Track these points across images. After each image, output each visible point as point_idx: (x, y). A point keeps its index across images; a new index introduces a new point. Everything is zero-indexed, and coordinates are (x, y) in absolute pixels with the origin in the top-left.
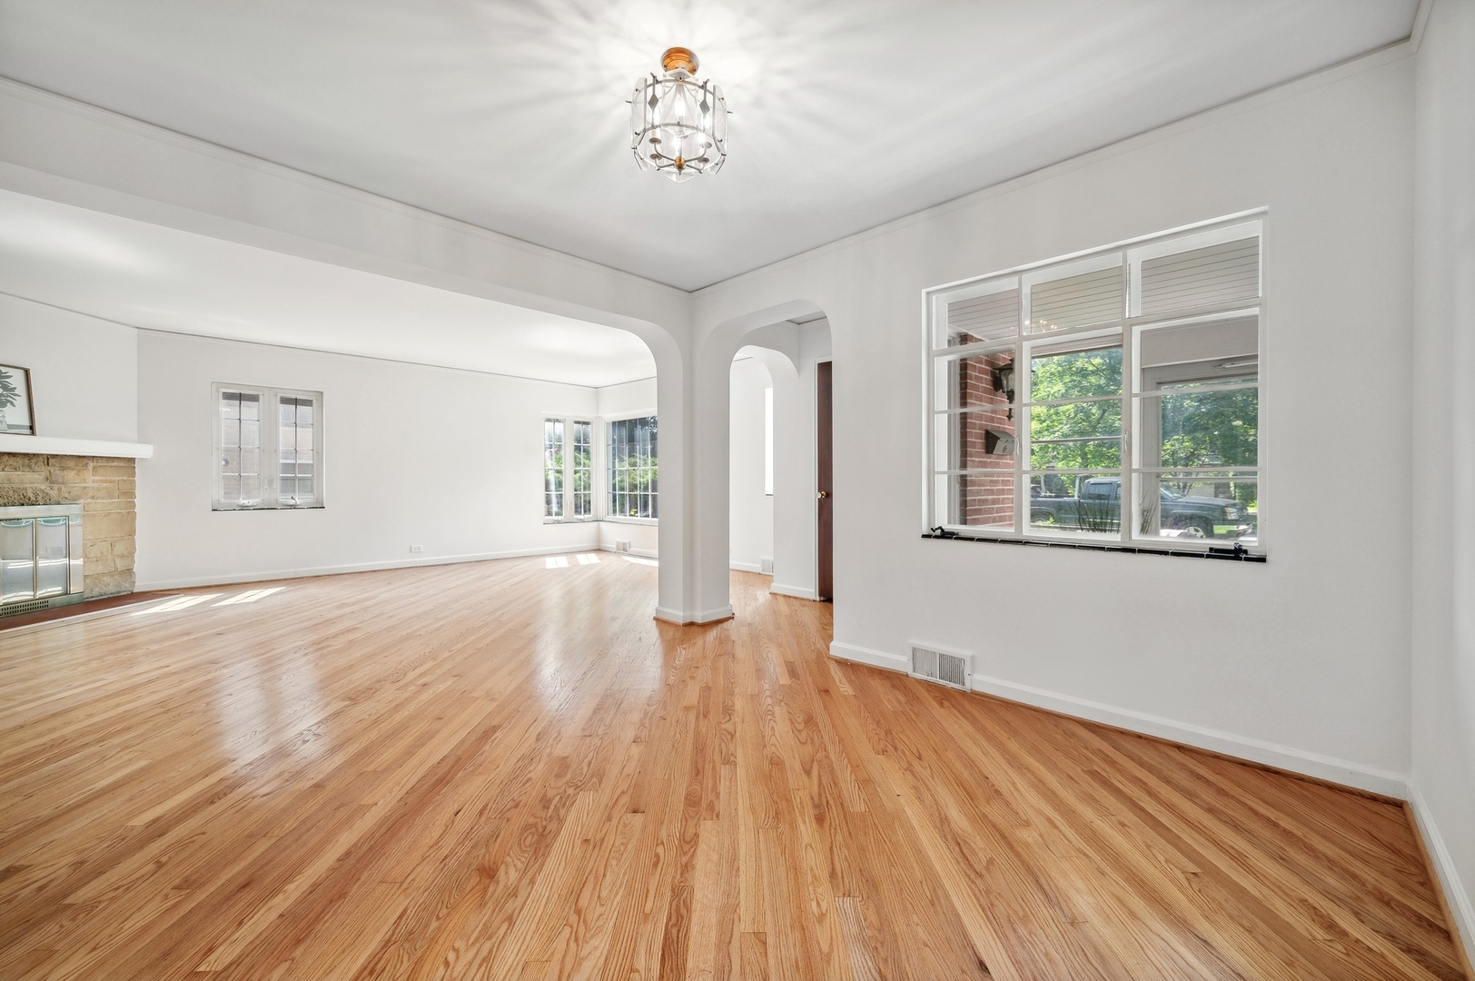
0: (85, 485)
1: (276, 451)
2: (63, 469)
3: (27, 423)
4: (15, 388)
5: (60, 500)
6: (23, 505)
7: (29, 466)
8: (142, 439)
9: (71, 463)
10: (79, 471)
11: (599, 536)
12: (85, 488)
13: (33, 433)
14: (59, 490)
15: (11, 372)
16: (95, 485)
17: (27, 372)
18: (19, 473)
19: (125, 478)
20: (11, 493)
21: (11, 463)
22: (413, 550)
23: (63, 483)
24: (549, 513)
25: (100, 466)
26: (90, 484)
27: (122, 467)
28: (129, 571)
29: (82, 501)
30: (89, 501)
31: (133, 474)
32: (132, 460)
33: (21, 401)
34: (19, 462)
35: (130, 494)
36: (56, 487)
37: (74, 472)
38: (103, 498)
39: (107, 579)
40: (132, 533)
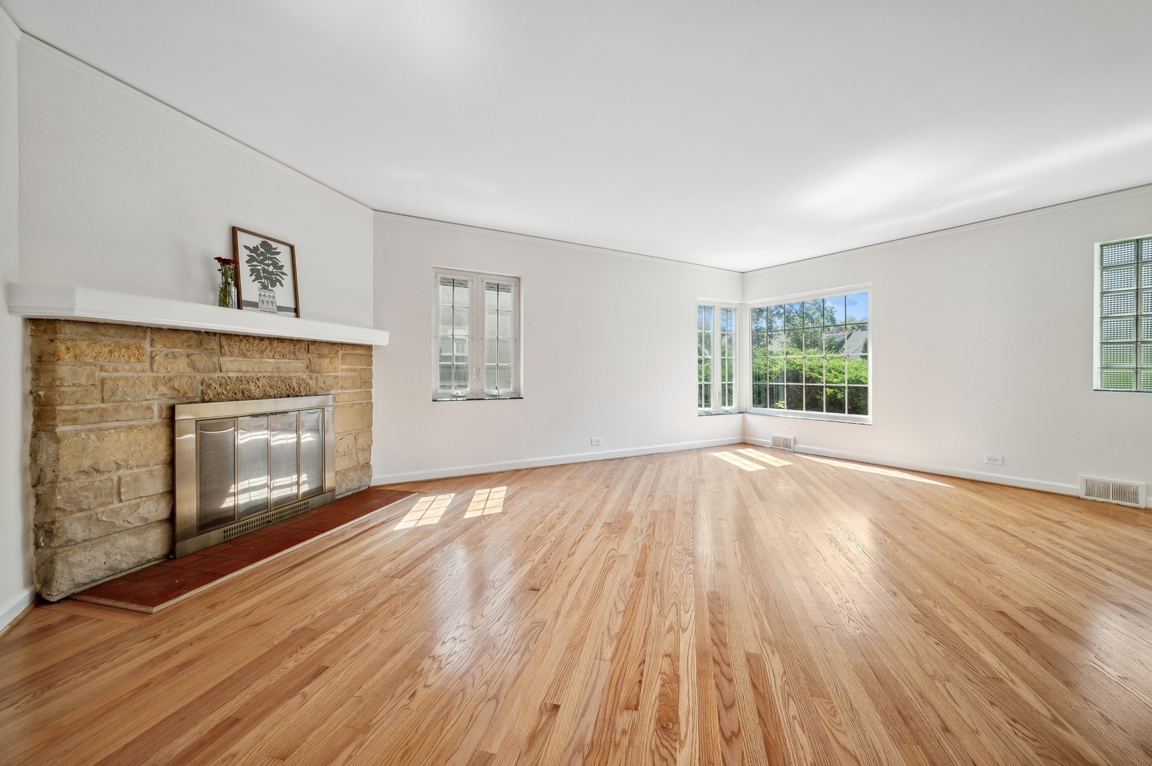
0: (336, 374)
1: (482, 339)
2: (320, 356)
3: (293, 306)
4: (283, 266)
5: (318, 391)
6: (289, 396)
7: (294, 353)
8: (378, 326)
9: (326, 350)
10: (331, 359)
11: (744, 428)
12: (336, 377)
13: (297, 316)
14: (317, 379)
15: (280, 248)
16: (344, 374)
17: (292, 248)
18: (286, 360)
19: (365, 367)
20: (279, 382)
21: (280, 349)
22: (594, 443)
23: (319, 372)
24: (700, 406)
25: (347, 354)
26: (339, 374)
27: (364, 355)
28: (367, 466)
29: (333, 392)
30: (339, 391)
31: (370, 364)
32: (369, 347)
33: (288, 281)
34: (285, 348)
35: (368, 383)
36: (314, 376)
37: (328, 360)
38: (349, 388)
39: (351, 474)
40: (370, 425)
